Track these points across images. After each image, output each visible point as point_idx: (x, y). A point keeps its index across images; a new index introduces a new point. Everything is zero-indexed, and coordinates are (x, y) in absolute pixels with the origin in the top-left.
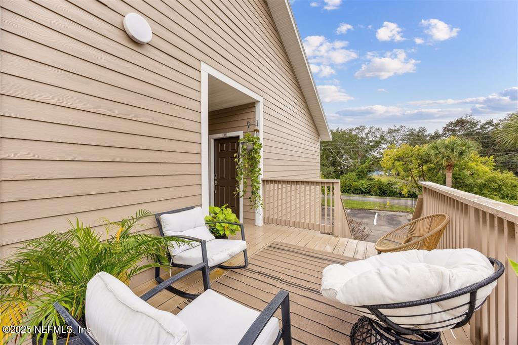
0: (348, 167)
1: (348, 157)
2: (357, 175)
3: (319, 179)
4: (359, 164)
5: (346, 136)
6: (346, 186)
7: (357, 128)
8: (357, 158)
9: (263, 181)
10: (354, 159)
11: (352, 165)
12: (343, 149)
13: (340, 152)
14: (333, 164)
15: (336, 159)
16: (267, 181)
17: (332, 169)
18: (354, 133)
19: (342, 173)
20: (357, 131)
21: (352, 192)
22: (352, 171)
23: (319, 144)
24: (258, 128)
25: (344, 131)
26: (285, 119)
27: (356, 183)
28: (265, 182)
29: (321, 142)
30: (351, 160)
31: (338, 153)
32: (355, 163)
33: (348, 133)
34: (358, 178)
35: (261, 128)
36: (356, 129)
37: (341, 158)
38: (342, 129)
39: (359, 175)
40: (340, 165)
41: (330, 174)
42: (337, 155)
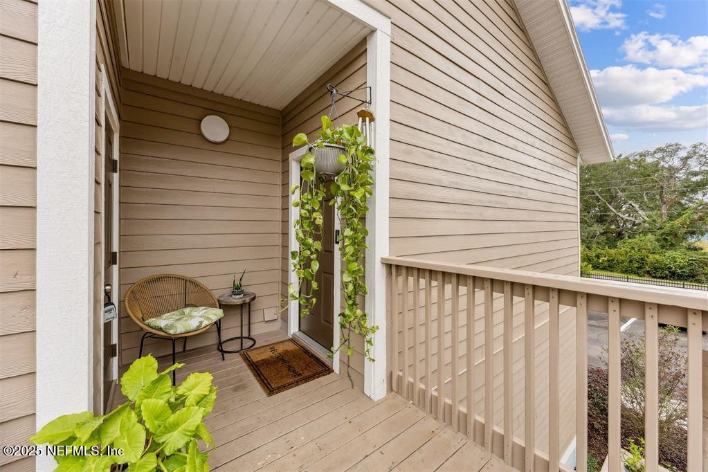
0: (634, 225)
1: (637, 206)
2: (658, 240)
3: (573, 280)
4: (665, 218)
5: (631, 167)
6: (631, 262)
7: (660, 150)
8: (658, 207)
9: (389, 266)
10: (652, 209)
11: (645, 222)
12: (623, 190)
13: (616, 196)
14: (601, 220)
15: (607, 209)
16: (398, 267)
17: (598, 229)
18: (649, 160)
19: (620, 235)
20: (659, 155)
21: (648, 272)
22: (645, 233)
23: (577, 171)
24: (371, 109)
25: (627, 158)
26: (474, 98)
27: (657, 256)
28: (394, 269)
29: (581, 168)
30: (641, 212)
31: (613, 198)
32: (655, 218)
33: (636, 160)
34: (663, 247)
35: (381, 108)
36: (655, 152)
37: (619, 208)
38: (620, 156)
39: (665, 240)
40: (615, 220)
41: (593, 237)
42: (610, 203)
